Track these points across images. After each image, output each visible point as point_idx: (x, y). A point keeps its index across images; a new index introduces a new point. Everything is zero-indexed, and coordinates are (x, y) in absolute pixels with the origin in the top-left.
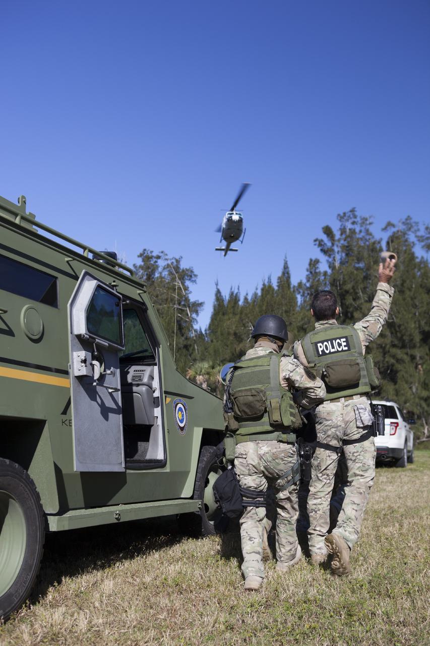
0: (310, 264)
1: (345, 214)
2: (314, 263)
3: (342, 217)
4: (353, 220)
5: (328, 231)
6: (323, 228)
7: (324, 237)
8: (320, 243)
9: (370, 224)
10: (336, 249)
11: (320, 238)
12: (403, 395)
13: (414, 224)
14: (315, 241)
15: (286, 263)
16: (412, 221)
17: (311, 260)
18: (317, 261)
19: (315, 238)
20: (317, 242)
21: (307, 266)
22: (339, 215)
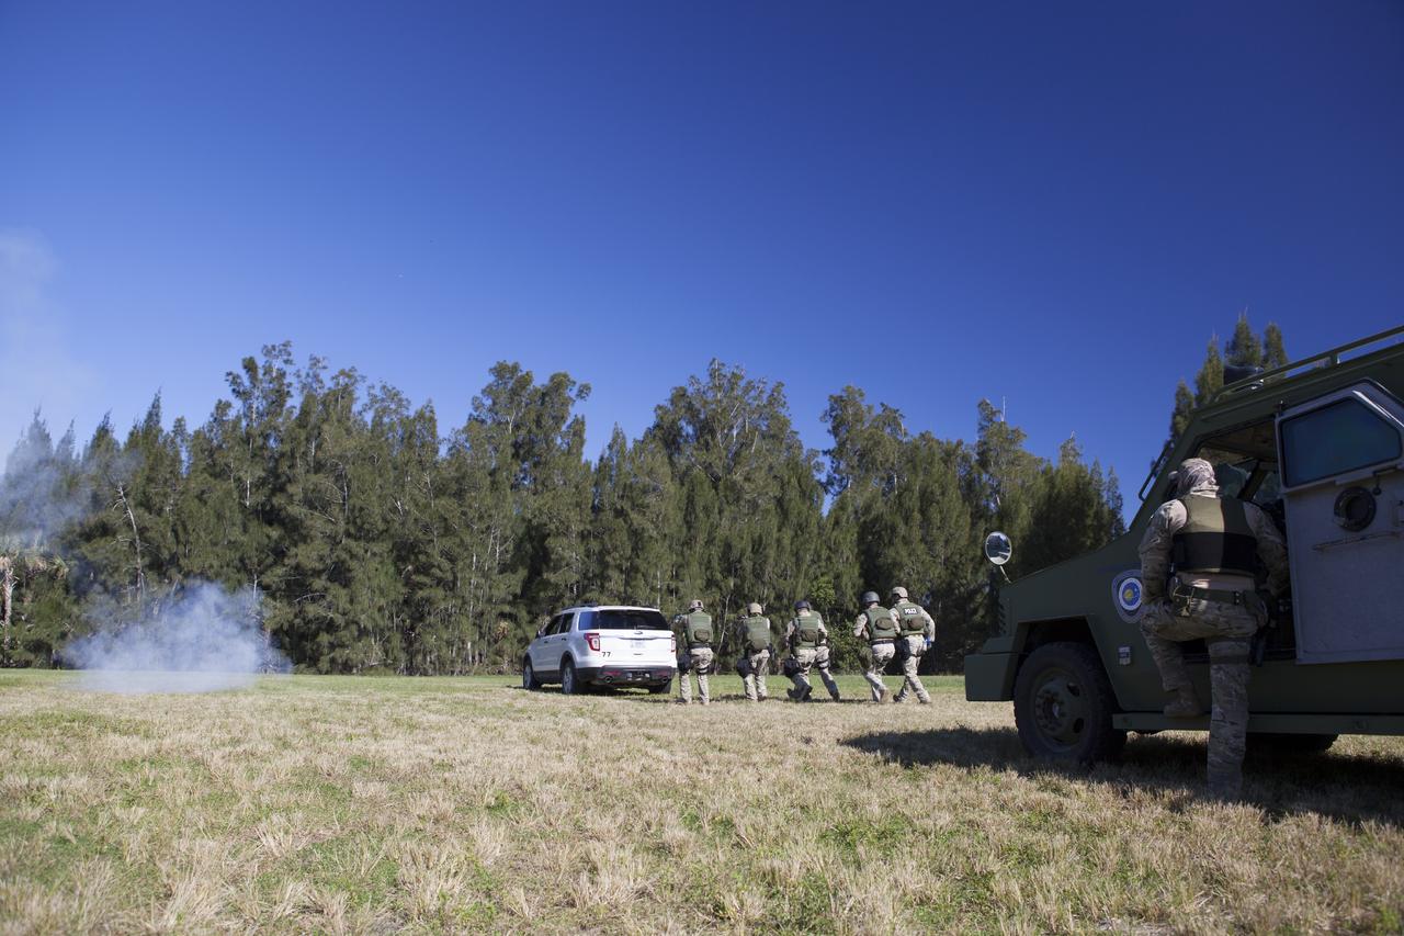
0: (217, 408)
1: (274, 347)
2: (222, 407)
3: (268, 351)
4: (285, 357)
5: (250, 366)
6: (244, 360)
7: (243, 373)
8: (234, 379)
9: (325, 368)
10: (257, 393)
11: (235, 372)
12: (360, 603)
13: (359, 378)
14: (229, 374)
15: (157, 400)
16: (356, 374)
17: (220, 402)
18: (228, 405)
19: (228, 371)
20: (230, 378)
21: (212, 409)
22: (266, 346)
